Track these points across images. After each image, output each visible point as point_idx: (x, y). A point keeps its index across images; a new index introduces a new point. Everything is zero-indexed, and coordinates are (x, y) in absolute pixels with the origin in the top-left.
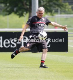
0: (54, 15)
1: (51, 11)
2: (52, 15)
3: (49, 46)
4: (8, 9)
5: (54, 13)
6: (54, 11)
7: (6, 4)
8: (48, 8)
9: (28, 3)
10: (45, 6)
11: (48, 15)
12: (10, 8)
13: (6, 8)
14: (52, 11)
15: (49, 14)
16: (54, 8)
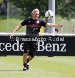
0: (70, 19)
1: (67, 16)
2: (69, 20)
3: (65, 51)
4: (25, 13)
5: (70, 18)
6: (70, 16)
7: (23, 8)
8: (65, 12)
9: (45, 8)
10: (62, 11)
11: (64, 20)
12: (27, 12)
13: (23, 12)
14: (69, 15)
15: (65, 18)
16: (71, 13)
